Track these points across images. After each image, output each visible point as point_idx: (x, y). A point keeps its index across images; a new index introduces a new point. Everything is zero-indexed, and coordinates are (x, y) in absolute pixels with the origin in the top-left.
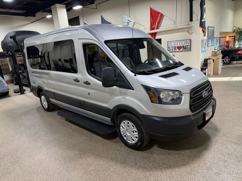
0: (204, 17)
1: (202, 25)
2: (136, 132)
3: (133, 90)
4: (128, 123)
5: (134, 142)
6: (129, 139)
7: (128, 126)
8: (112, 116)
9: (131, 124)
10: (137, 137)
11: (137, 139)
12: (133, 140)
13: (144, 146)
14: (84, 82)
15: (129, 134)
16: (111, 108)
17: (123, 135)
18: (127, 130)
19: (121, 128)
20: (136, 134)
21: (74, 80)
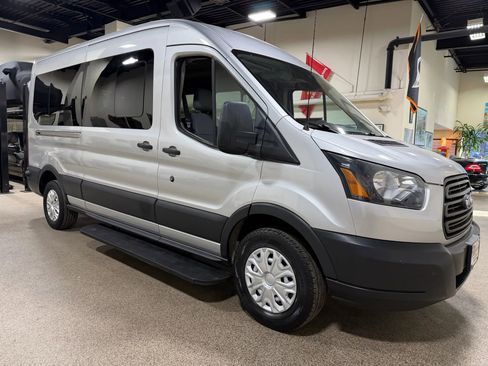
2: (290, 279)
3: (298, 163)
4: (271, 256)
5: (281, 309)
6: (266, 300)
7: (270, 264)
8: (225, 236)
9: (278, 256)
10: (290, 295)
11: (291, 301)
12: (280, 303)
13: (309, 319)
14: (164, 150)
15: (268, 287)
16: (228, 214)
17: (250, 290)
18: (266, 273)
19: (249, 268)
20: (291, 287)
21: (139, 145)
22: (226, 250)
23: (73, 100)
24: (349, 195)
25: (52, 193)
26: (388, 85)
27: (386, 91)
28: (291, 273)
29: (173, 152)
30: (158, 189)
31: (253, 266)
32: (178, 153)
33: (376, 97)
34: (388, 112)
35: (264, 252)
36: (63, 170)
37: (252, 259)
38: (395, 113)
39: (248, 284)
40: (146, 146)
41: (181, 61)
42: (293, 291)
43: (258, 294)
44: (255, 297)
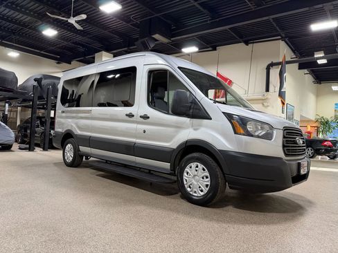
0: (285, 86)
1: (282, 95)
2: (207, 177)
3: (211, 119)
4: (197, 167)
5: (202, 194)
6: (194, 190)
7: (196, 171)
8: (173, 159)
9: (201, 166)
10: (207, 186)
11: (207, 189)
12: (202, 191)
14: (141, 117)
15: (195, 183)
16: (175, 147)
17: (186, 186)
18: (195, 176)
19: (185, 174)
20: (208, 181)
21: (127, 115)
22: (173, 167)
23: (80, 96)
24: (236, 133)
25: (69, 146)
26: (267, 90)
27: (266, 94)
28: (208, 174)
29: (145, 117)
30: (136, 137)
31: (187, 173)
32: (148, 118)
33: (260, 97)
34: (268, 106)
35: (193, 165)
36: (78, 132)
37: (187, 169)
38: (273, 107)
39: (185, 183)
40: (131, 115)
41: (151, 72)
42: (209, 183)
43: (190, 188)
44: (189, 189)
